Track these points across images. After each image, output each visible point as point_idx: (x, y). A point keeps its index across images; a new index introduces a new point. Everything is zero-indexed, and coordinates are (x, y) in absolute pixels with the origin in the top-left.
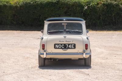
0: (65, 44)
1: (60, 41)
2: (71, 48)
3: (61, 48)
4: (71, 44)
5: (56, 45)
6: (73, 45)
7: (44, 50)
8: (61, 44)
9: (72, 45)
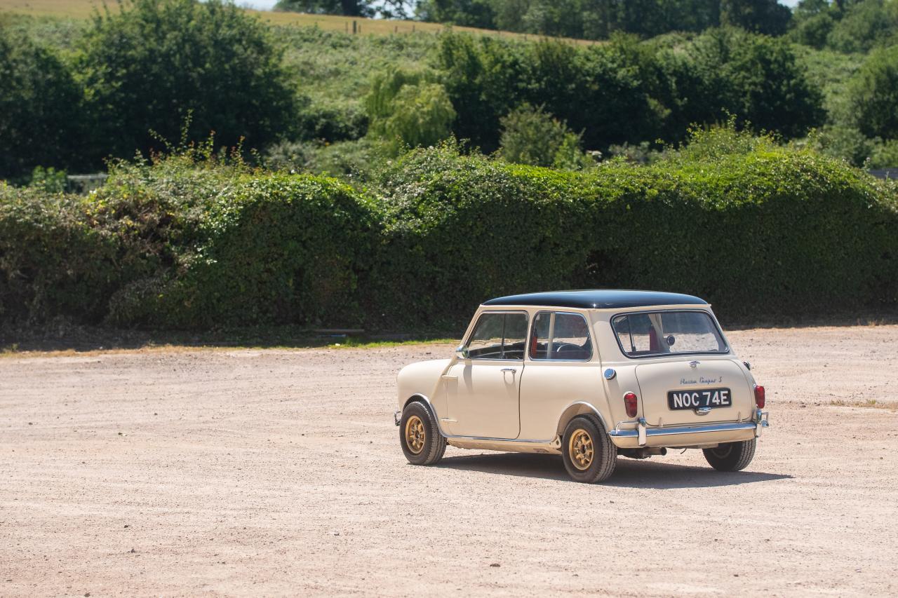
0: (700, 392)
1: (684, 382)
2: (720, 406)
3: (692, 407)
4: (719, 390)
5: (675, 395)
6: (724, 395)
7: (634, 419)
8: (690, 392)
9: (722, 393)
